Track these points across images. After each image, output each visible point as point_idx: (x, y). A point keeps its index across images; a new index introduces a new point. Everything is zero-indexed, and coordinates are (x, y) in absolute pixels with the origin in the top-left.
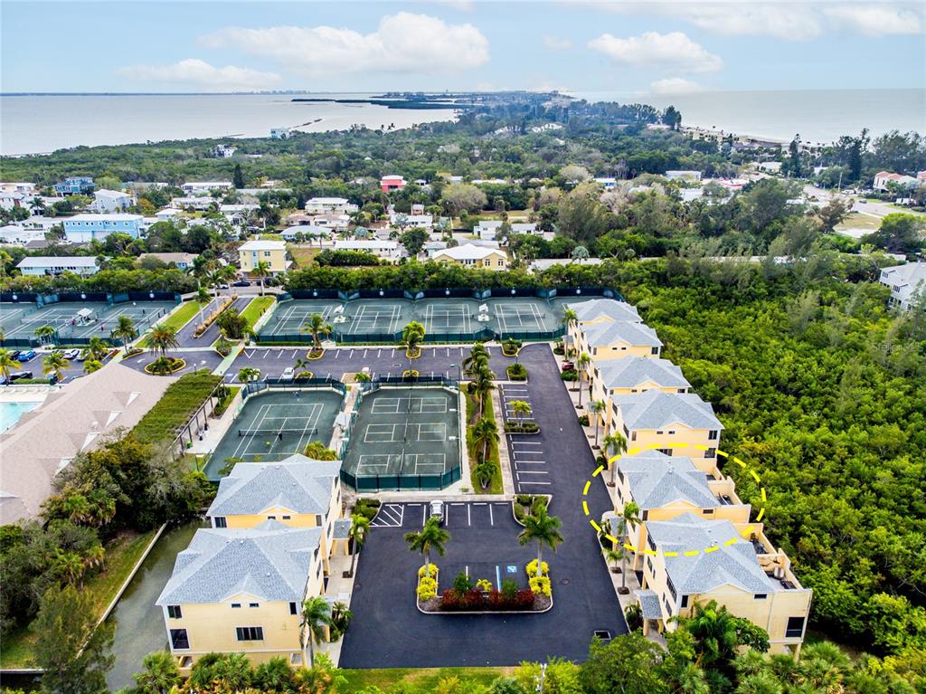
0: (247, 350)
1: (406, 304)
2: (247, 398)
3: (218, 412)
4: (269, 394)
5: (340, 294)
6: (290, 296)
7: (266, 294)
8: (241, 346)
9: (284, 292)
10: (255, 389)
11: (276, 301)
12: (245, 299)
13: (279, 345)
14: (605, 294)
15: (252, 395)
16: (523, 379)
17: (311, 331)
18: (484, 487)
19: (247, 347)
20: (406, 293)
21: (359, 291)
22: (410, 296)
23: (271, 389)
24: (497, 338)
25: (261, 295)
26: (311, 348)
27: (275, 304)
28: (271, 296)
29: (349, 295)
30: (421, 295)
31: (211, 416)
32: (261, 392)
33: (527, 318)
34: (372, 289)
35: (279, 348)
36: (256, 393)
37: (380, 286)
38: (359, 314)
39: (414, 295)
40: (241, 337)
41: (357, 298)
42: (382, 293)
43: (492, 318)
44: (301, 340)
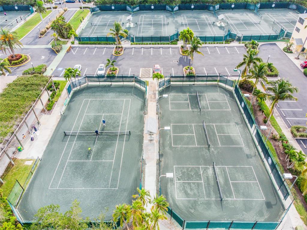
0: (72, 48)
1: (168, 14)
2: (72, 92)
3: (49, 108)
4: (88, 88)
5: (128, 8)
6: (98, 9)
7: (84, 8)
8: (69, 45)
9: (95, 6)
10: (78, 84)
11: (90, 12)
12: (72, 11)
13: (93, 44)
14: (290, 7)
15: (75, 89)
16: (276, 76)
17: (114, 35)
19: (73, 46)
20: (168, 7)
21: (139, 6)
22: (170, 9)
24: (239, 40)
25: (81, 8)
26: (115, 46)
27: (89, 14)
28: (87, 9)
29: (134, 8)
30: (176, 8)
31: (43, 111)
32: (82, 86)
33: (248, 24)
34: (147, 4)
35: (94, 46)
36: (78, 88)
37: (151, 2)
38: (141, 21)
39: (172, 8)
40: (69, 38)
41: (138, 11)
42: (153, 7)
43: (226, 24)
44: (107, 40)
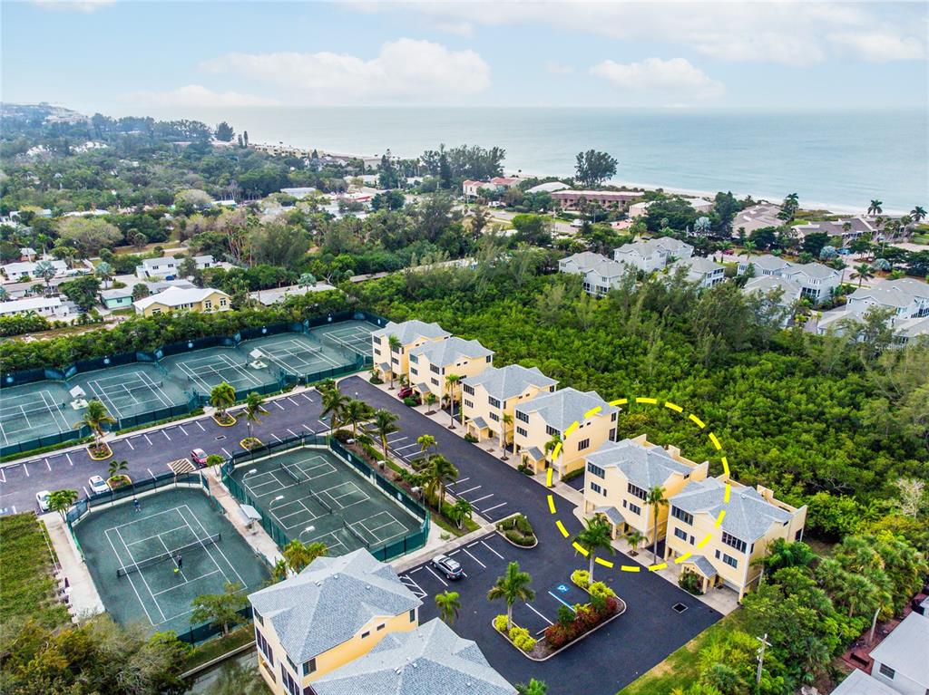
1: (148, 368)
5: (49, 373)
10: (76, 516)
14: (356, 316)
18: (460, 527)
20: (140, 355)
21: (76, 365)
22: (148, 358)
23: (93, 510)
26: (86, 446)
29: (62, 372)
30: (160, 354)
32: (82, 517)
33: (305, 356)
34: (92, 358)
35: (38, 457)
39: (152, 355)
41: (77, 373)
